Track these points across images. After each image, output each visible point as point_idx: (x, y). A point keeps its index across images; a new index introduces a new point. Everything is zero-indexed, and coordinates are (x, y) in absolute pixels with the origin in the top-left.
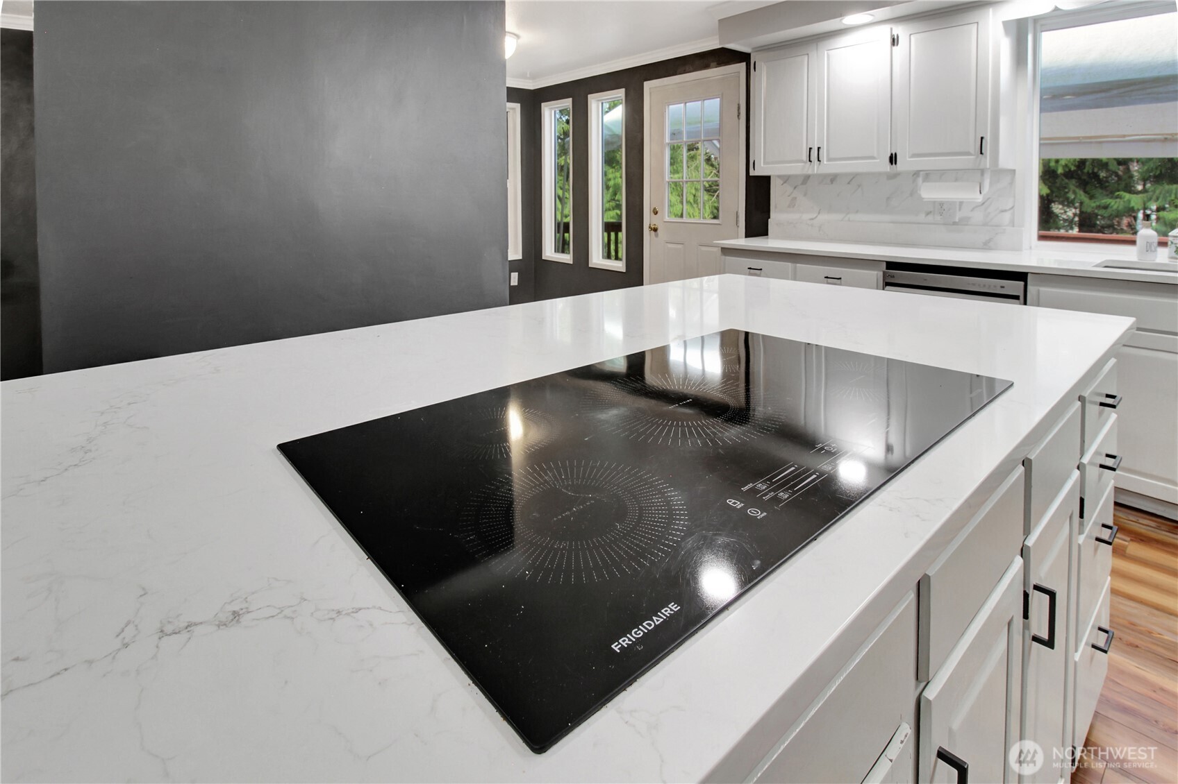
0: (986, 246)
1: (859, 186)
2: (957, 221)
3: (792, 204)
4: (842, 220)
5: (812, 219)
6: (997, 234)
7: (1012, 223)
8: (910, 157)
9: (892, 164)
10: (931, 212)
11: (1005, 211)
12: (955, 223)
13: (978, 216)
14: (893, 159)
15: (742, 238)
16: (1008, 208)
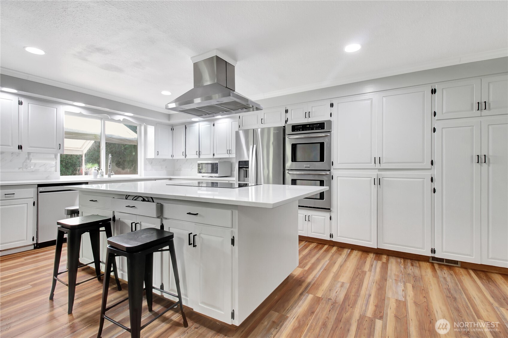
6: (51, 174)
7: (55, 171)
9: (19, 149)
10: (21, 168)
11: (53, 167)
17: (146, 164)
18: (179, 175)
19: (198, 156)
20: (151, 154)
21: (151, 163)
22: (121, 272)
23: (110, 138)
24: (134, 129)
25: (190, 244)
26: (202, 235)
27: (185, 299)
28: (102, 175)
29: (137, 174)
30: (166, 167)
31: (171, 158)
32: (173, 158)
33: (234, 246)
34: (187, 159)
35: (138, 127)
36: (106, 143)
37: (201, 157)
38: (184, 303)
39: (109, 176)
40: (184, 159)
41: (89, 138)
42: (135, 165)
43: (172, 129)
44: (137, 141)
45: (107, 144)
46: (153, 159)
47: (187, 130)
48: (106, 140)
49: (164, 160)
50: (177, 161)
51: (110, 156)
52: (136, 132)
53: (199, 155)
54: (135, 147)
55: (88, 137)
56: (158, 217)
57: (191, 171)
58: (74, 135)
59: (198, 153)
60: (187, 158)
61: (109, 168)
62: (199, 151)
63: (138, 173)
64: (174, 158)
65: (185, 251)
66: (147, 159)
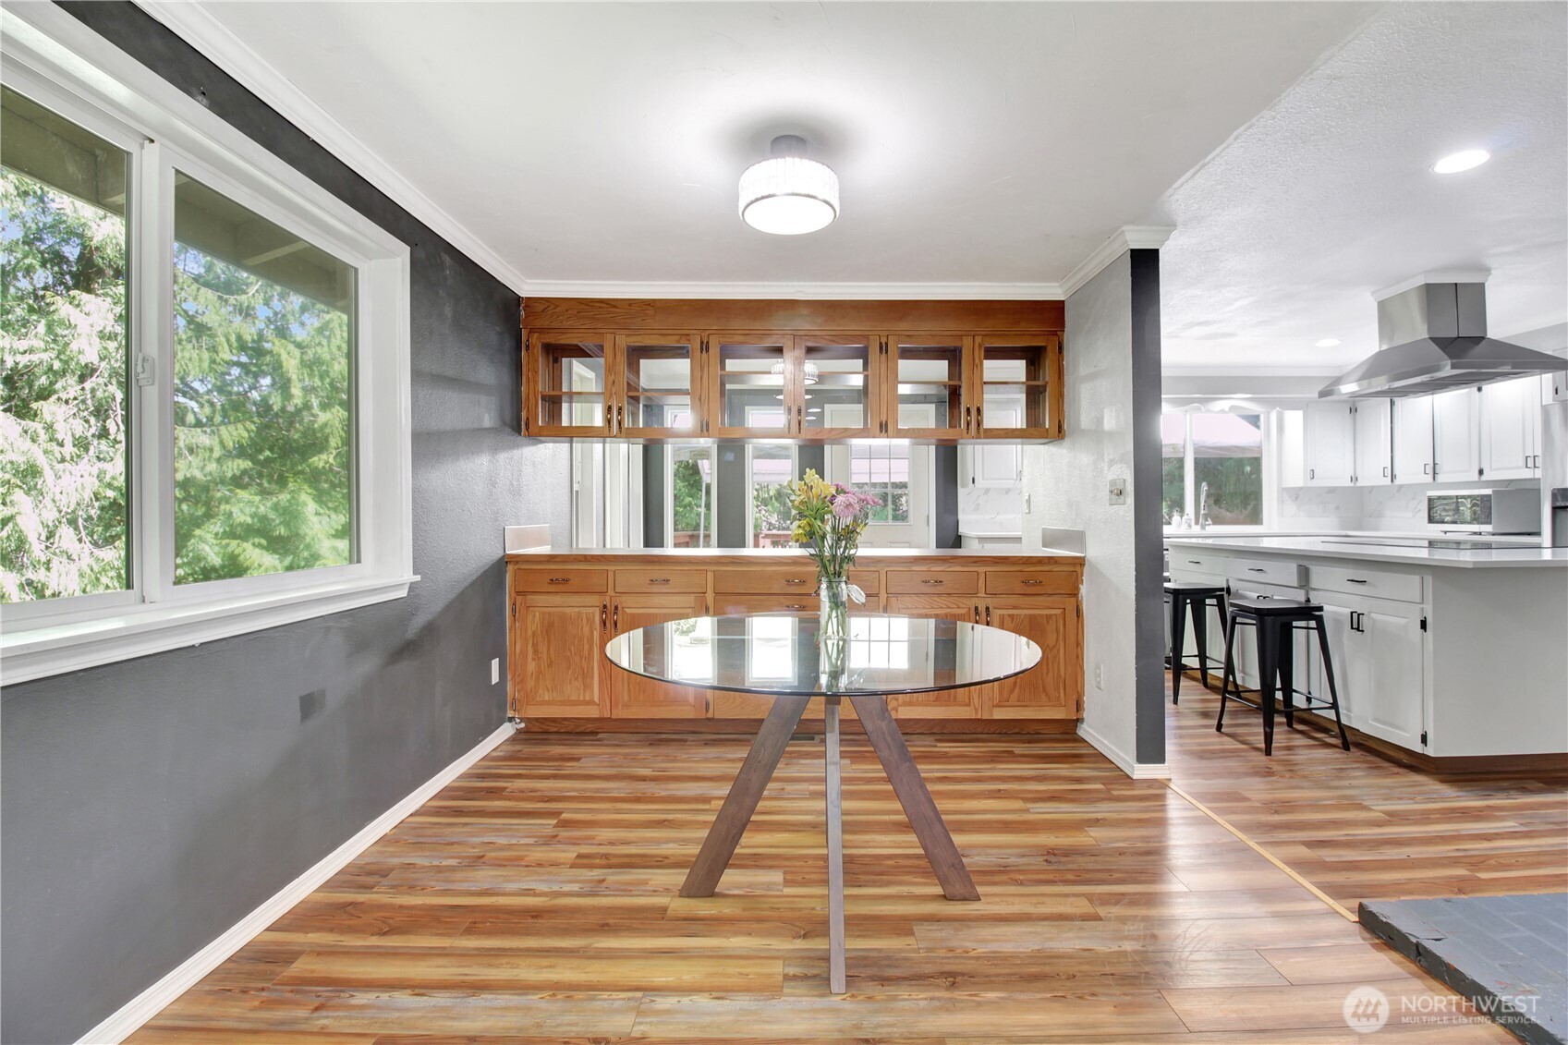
17: (1283, 502)
18: (1376, 529)
19: (1431, 476)
20: (1296, 479)
21: (1297, 498)
22: (1242, 675)
23: (1202, 447)
24: (1254, 420)
25: (1352, 628)
26: (1373, 615)
27: (1346, 715)
28: (1190, 526)
29: (1262, 524)
30: (1337, 508)
31: (1352, 485)
32: (1355, 484)
33: (1425, 631)
34: (1401, 487)
35: (1262, 418)
36: (1195, 459)
37: (1440, 479)
38: (1344, 721)
39: (1203, 526)
40: (1388, 486)
42: (1254, 502)
43: (1353, 410)
44: (1260, 448)
45: (1197, 462)
46: (1301, 488)
47: (1395, 408)
48: (1195, 453)
49: (1332, 490)
50: (1370, 492)
51: (1204, 486)
52: (1258, 427)
53: (1435, 473)
54: (1256, 462)
56: (1300, 587)
57: (1414, 517)
59: (1429, 469)
60: (1397, 482)
61: (1202, 512)
62: (1435, 464)
63: (1264, 522)
64: (1359, 484)
65: (1345, 641)
66: (1284, 489)
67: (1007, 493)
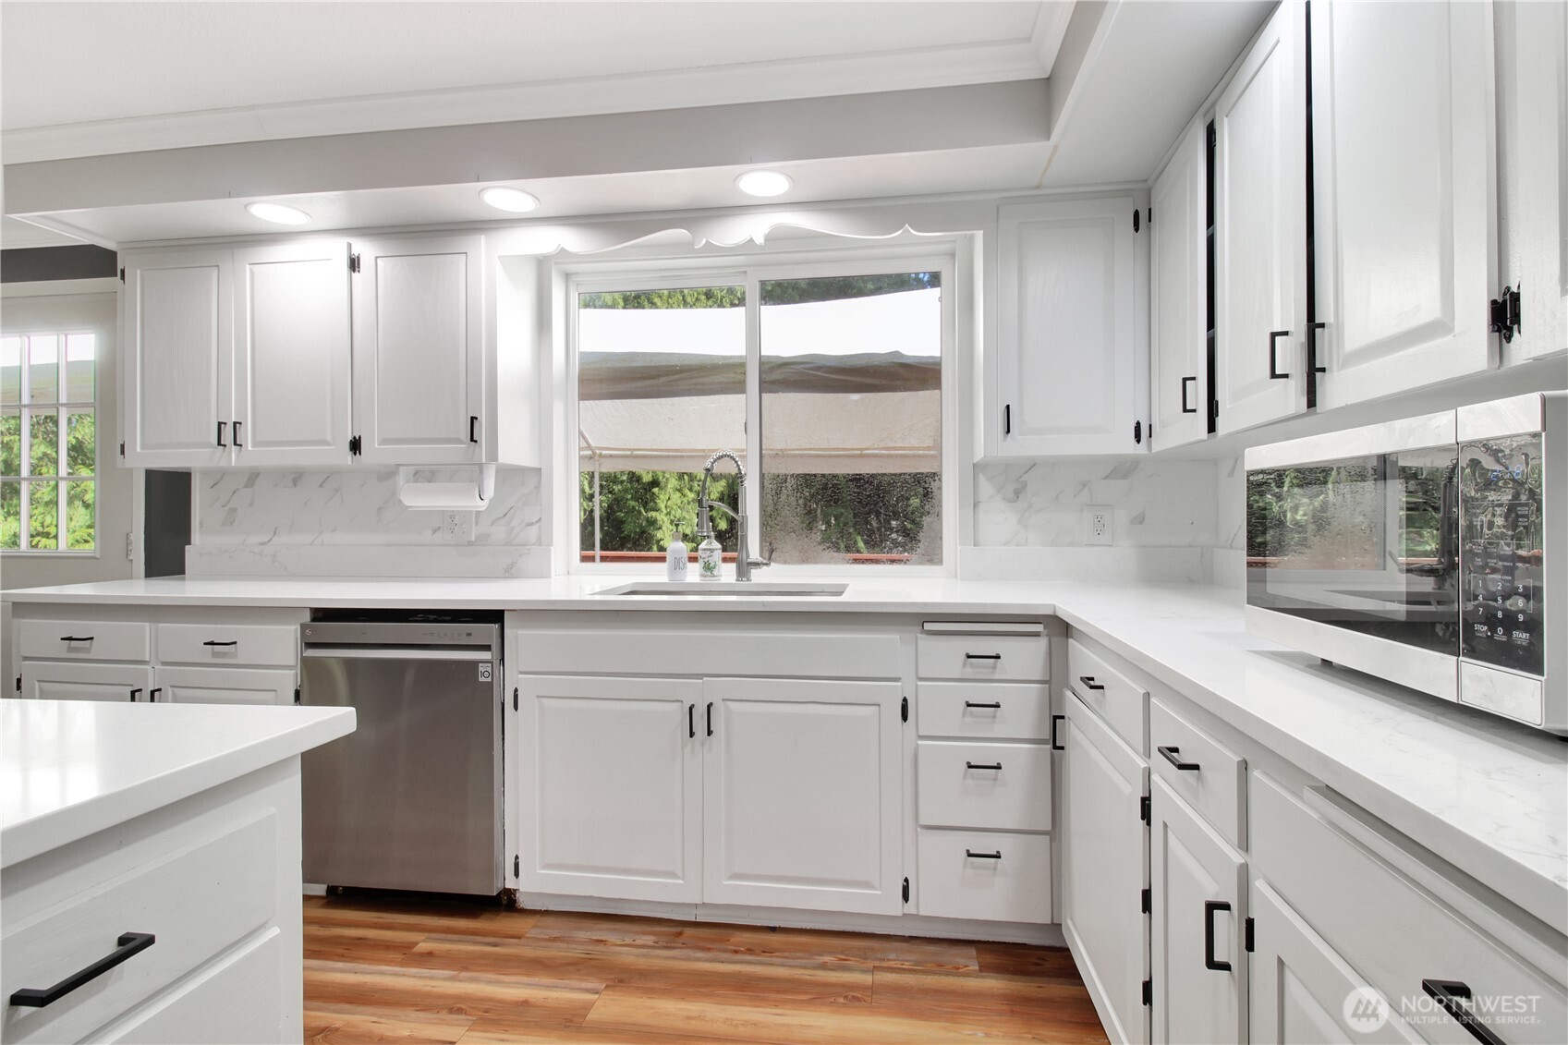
0: (509, 573)
1: (337, 490)
2: (473, 539)
3: (230, 518)
4: (311, 544)
5: (264, 544)
6: (521, 556)
7: (539, 542)
8: (379, 445)
9: (355, 454)
10: (439, 528)
11: (532, 524)
12: (470, 544)
13: (499, 532)
14: (355, 446)
15: (138, 578)
16: (534, 521)
19: (1297, 385)
21: (1017, 493)
29: (941, 562)
39: (744, 569)
41: (720, 383)
53: (1313, 371)
55: (716, 379)
58: (663, 379)
59: (1291, 355)
62: (1313, 324)
67: (295, 482)
